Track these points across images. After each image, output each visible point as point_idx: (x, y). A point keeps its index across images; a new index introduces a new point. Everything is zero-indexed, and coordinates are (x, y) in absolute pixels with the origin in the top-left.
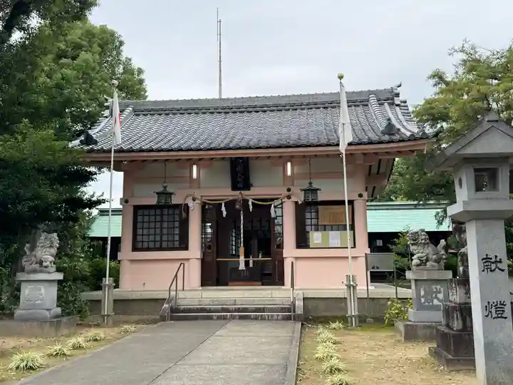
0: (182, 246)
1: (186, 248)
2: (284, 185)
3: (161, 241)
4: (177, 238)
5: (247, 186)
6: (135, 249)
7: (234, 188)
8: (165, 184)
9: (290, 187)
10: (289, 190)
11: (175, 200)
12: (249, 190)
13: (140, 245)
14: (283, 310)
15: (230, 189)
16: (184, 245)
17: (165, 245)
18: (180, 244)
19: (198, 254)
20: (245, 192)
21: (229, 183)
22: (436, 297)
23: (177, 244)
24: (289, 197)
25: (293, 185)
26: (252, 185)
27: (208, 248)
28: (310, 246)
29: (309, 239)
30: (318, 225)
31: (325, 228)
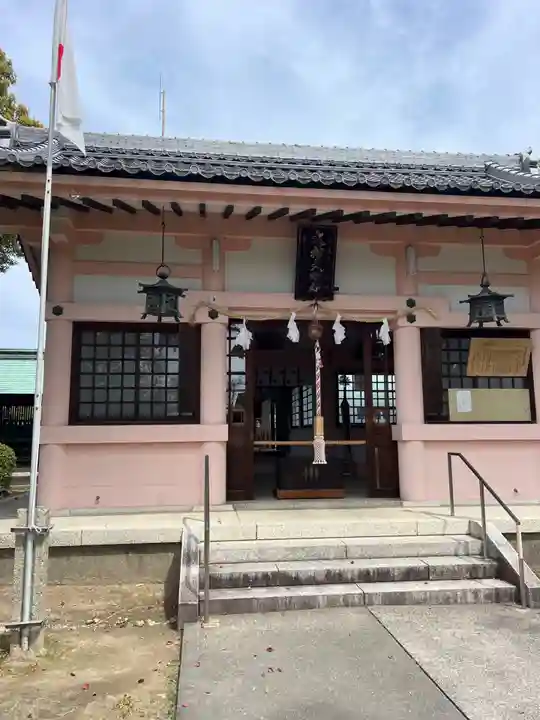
0: (184, 414)
1: (195, 418)
2: (399, 293)
3: (137, 403)
5: (328, 292)
6: (75, 418)
7: (301, 292)
8: (163, 270)
9: (414, 298)
10: (411, 303)
12: (332, 299)
13: (85, 411)
15: (293, 295)
16: (189, 411)
17: (145, 410)
18: (180, 410)
21: (286, 279)
23: (173, 411)
24: (412, 319)
25: (417, 295)
26: (338, 289)
27: (233, 418)
28: (451, 419)
29: (447, 403)
30: (462, 376)
31: (474, 383)
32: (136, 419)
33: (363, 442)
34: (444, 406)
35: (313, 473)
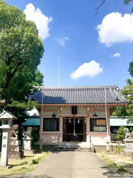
5: (76, 113)
6: (44, 131)
7: (73, 113)
8: (54, 113)
10: (88, 115)
11: (57, 117)
13: (45, 129)
14: (88, 149)
15: (71, 114)
16: (58, 130)
17: (52, 129)
19: (62, 132)
20: (76, 115)
21: (71, 112)
22: (131, 146)
23: (56, 129)
24: (88, 117)
25: (89, 113)
26: (78, 113)
27: (64, 130)
28: (94, 131)
29: (93, 129)
30: (96, 125)
31: (98, 126)
32: (51, 131)
33: (83, 134)
35: (75, 138)
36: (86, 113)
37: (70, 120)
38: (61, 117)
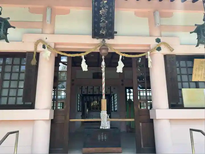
0: (26, 103)
1: (32, 106)
4: (21, 92)
5: (111, 34)
7: (96, 34)
9: (160, 38)
10: (158, 41)
12: (113, 38)
15: (91, 36)
16: (29, 103)
18: (24, 100)
20: (108, 41)
21: (88, 28)
23: (20, 101)
24: (159, 49)
25: (161, 36)
26: (116, 33)
28: (185, 106)
29: (182, 97)
30: (189, 81)
31: (197, 85)
33: (133, 120)
34: (180, 98)
35: (103, 137)
36: (151, 36)
37: (84, 61)
38: (44, 47)
